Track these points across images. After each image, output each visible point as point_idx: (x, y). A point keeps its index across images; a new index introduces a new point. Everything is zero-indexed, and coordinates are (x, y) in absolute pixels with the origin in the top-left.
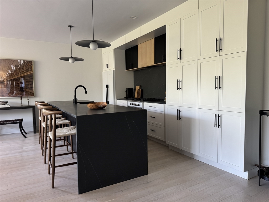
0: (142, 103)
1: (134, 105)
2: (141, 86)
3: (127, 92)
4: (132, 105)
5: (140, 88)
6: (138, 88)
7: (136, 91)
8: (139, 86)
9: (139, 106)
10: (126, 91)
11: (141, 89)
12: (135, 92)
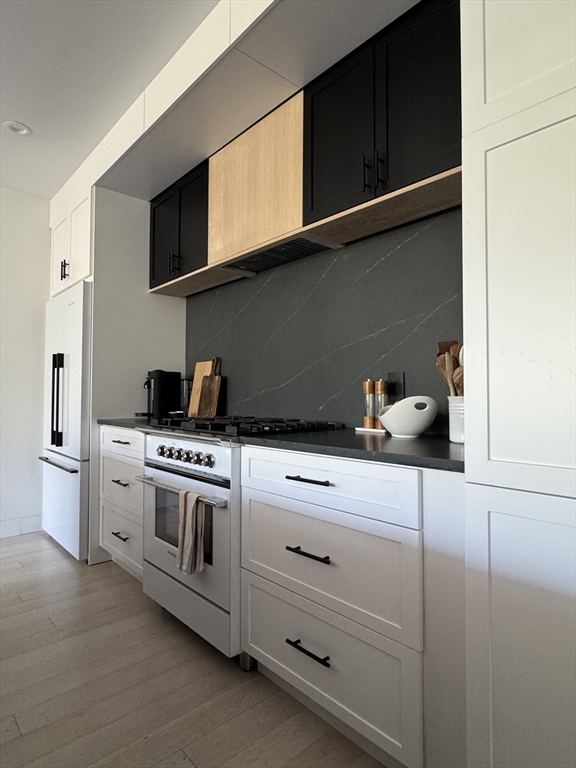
0: (229, 451)
1: (179, 458)
2: (219, 359)
3: (149, 387)
4: (170, 456)
5: (216, 370)
6: (204, 369)
7: (197, 385)
8: (211, 363)
9: (210, 463)
10: (148, 383)
11: (220, 374)
12: (190, 390)
